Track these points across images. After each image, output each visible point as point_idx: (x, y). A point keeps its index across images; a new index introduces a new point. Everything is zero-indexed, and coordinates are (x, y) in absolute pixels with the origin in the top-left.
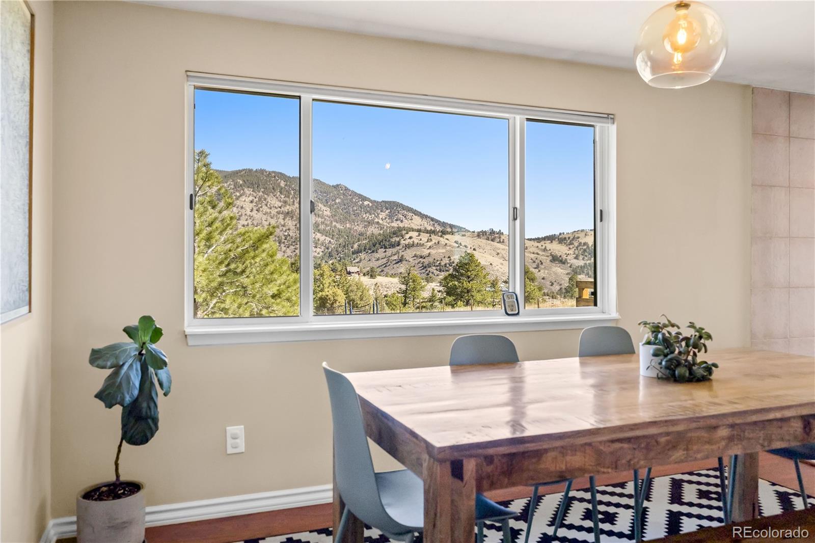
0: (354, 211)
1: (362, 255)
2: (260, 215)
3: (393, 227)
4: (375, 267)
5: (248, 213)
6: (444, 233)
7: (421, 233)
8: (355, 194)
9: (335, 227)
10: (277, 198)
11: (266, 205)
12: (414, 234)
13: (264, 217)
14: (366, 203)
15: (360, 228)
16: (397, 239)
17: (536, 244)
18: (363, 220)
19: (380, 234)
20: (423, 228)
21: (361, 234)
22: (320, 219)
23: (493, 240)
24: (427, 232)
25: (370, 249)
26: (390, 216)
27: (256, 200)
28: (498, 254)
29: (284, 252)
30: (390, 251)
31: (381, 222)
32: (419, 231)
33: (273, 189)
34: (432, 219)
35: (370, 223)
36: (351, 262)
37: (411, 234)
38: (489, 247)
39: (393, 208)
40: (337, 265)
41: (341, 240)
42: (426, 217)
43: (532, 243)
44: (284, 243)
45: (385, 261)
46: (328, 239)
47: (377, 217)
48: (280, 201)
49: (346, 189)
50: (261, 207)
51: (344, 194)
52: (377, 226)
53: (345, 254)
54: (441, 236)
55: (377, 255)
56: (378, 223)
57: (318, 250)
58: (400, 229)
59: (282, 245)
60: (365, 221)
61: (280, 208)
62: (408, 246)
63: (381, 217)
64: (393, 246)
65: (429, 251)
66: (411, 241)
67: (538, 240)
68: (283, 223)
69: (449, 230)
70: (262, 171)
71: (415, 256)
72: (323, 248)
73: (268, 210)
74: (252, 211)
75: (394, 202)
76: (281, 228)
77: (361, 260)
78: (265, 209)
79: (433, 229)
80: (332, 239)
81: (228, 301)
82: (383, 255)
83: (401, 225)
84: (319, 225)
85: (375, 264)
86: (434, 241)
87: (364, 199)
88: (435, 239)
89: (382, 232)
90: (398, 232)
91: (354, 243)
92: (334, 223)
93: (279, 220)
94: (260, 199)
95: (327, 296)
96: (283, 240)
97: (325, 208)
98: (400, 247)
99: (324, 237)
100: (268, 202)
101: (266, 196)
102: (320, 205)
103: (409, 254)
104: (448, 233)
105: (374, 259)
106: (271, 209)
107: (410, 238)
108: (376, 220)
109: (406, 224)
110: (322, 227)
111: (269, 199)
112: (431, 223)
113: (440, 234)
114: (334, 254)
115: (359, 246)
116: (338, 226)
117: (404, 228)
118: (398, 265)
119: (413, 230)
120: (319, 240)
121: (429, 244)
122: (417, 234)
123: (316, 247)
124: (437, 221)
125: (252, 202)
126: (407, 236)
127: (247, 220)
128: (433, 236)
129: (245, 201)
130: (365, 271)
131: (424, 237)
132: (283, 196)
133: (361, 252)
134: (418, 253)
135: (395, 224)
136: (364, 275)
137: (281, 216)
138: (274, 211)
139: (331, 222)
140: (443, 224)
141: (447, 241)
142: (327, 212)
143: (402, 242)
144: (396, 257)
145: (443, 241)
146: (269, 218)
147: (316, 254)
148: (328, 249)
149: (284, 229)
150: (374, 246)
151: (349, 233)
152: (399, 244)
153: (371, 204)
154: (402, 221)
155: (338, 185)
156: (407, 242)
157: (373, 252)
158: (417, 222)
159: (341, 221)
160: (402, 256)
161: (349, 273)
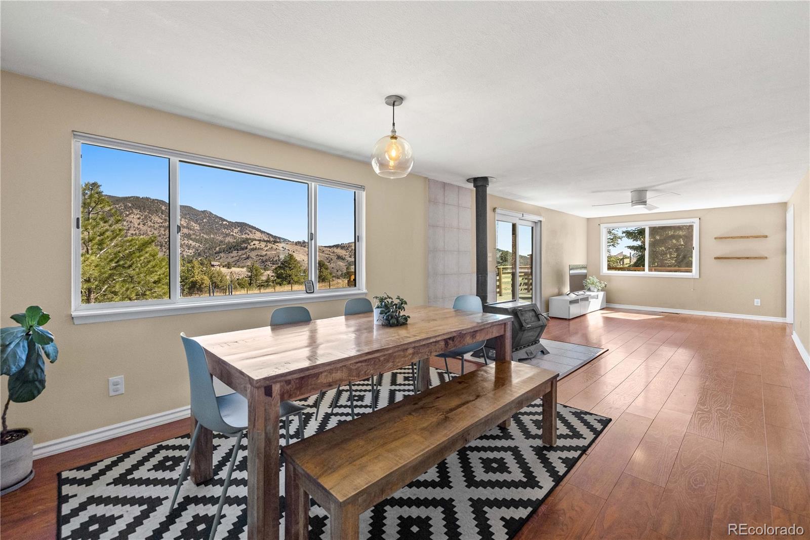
0: (216, 227)
1: (222, 255)
2: (145, 228)
3: (243, 238)
4: (231, 262)
5: (136, 225)
6: (275, 242)
7: (261, 242)
8: (217, 217)
9: (203, 236)
10: (159, 217)
11: (151, 221)
12: (257, 243)
13: (149, 229)
14: (224, 223)
15: (220, 238)
16: (246, 245)
17: (329, 249)
18: (222, 233)
19: (234, 242)
20: (262, 239)
21: (221, 242)
22: (192, 232)
23: (304, 247)
24: (264, 241)
25: (227, 251)
26: (241, 231)
27: (142, 218)
29: (165, 252)
30: (240, 253)
31: (234, 234)
32: (260, 240)
33: (156, 210)
34: (268, 234)
35: (228, 235)
36: (214, 259)
37: (254, 242)
38: (302, 251)
39: (243, 226)
40: (204, 261)
41: (207, 245)
42: (264, 232)
43: (326, 248)
44: (164, 246)
45: (237, 258)
46: (198, 244)
47: (232, 231)
48: (162, 219)
49: (211, 213)
50: (147, 222)
51: (209, 217)
52: (232, 237)
53: (210, 254)
54: (274, 244)
55: (232, 255)
56: (233, 235)
57: (191, 251)
58: (247, 239)
59: (163, 248)
60: (224, 234)
61: (162, 223)
62: (253, 250)
63: (235, 231)
64: (242, 249)
65: (266, 252)
66: (254, 246)
67: (330, 247)
68: (164, 233)
69: (278, 240)
70: (147, 199)
71: (257, 255)
72: (194, 250)
73: (152, 225)
74: (139, 224)
75: (244, 223)
76: (162, 237)
77: (221, 258)
78: (150, 223)
79: (268, 239)
80: (201, 244)
81: (117, 286)
82: (236, 254)
83: (248, 237)
84: (191, 235)
85: (230, 260)
86: (269, 247)
87: (224, 220)
88: (270, 245)
89: (235, 241)
90: (246, 241)
91: (216, 247)
92: (202, 235)
93: (161, 231)
94: (146, 217)
95: (197, 280)
96: (164, 245)
97: (195, 225)
98: (248, 250)
99: (194, 243)
100: (152, 219)
101: (150, 215)
102: (192, 223)
103: (253, 254)
104: (278, 242)
105: (230, 257)
106: (154, 223)
107: (254, 244)
108: (232, 233)
109: (251, 236)
110: (193, 237)
111: (153, 217)
112: (268, 236)
113: (273, 243)
114: (202, 254)
115: (220, 249)
116: (205, 236)
117: (250, 239)
118: (246, 261)
119: (256, 240)
120: (191, 245)
121: (266, 248)
122: (258, 242)
123: (189, 249)
124: (271, 235)
125: (139, 219)
126: (252, 244)
127: (135, 230)
128: (268, 244)
129: (133, 218)
130: (224, 264)
131: (263, 244)
132: (163, 216)
133: (221, 252)
134: (259, 254)
135: (244, 236)
136: (223, 267)
137: (162, 229)
138: (157, 226)
139: (200, 234)
140: (275, 237)
141: (277, 247)
142: (197, 227)
143: (249, 247)
144: (244, 256)
145: (274, 247)
146: (152, 229)
147: (189, 254)
148: (197, 250)
149: (165, 237)
150: (230, 249)
151: (212, 240)
152: (246, 248)
153: (228, 224)
154: (248, 235)
155: (205, 211)
156: (252, 247)
157: (229, 253)
158: (258, 235)
159: (207, 234)
160: (249, 255)
161: (213, 266)
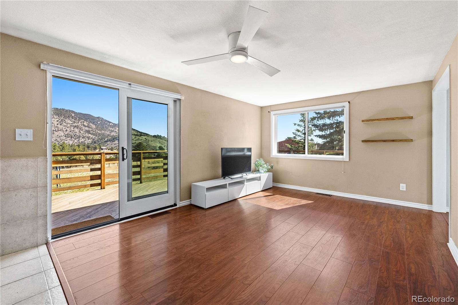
0: (106, 127)
1: (109, 143)
2: (62, 126)
4: (113, 147)
5: (56, 125)
6: (141, 135)
8: (106, 121)
9: (97, 132)
10: (70, 120)
11: (65, 123)
13: (64, 127)
14: (111, 124)
15: (108, 133)
18: (109, 130)
19: (116, 135)
21: (109, 135)
22: (90, 129)
23: (158, 138)
24: (134, 135)
25: (112, 140)
27: (59, 120)
28: (160, 143)
29: (73, 141)
33: (69, 116)
35: (112, 131)
36: (104, 145)
38: (157, 140)
40: (97, 146)
41: (100, 137)
42: (135, 130)
44: (73, 137)
46: (94, 137)
47: (115, 129)
48: (72, 122)
49: (102, 119)
50: (62, 123)
51: (101, 120)
52: (115, 132)
53: (101, 142)
54: (140, 137)
56: (115, 131)
57: (90, 140)
60: (110, 130)
61: (72, 124)
63: (117, 129)
65: (135, 142)
68: (73, 130)
69: (143, 134)
70: (63, 109)
72: (92, 140)
73: (66, 125)
74: (58, 124)
76: (72, 132)
77: (108, 144)
78: (64, 124)
79: (137, 134)
80: (96, 136)
84: (90, 131)
86: (137, 138)
87: (110, 123)
88: (137, 137)
91: (105, 138)
92: (97, 131)
93: (71, 129)
94: (62, 120)
97: (93, 125)
99: (92, 136)
100: (66, 121)
101: (65, 119)
102: (91, 124)
104: (142, 136)
105: (113, 144)
106: (67, 124)
108: (115, 130)
110: (92, 132)
111: (66, 120)
112: (137, 132)
113: (139, 136)
114: (97, 142)
115: (107, 139)
116: (99, 132)
120: (90, 137)
121: (135, 139)
123: (89, 139)
124: (139, 131)
125: (57, 121)
127: (55, 128)
128: (137, 136)
129: (54, 120)
130: (109, 148)
132: (73, 120)
133: (108, 141)
136: (109, 150)
137: (72, 127)
138: (69, 125)
139: (96, 130)
140: (141, 133)
141: (142, 138)
142: (94, 126)
145: (140, 138)
146: (66, 128)
147: (89, 142)
148: (94, 140)
149: (74, 132)
150: (114, 139)
151: (103, 134)
153: (113, 125)
155: (99, 117)
157: (113, 141)
159: (100, 130)
161: (102, 149)
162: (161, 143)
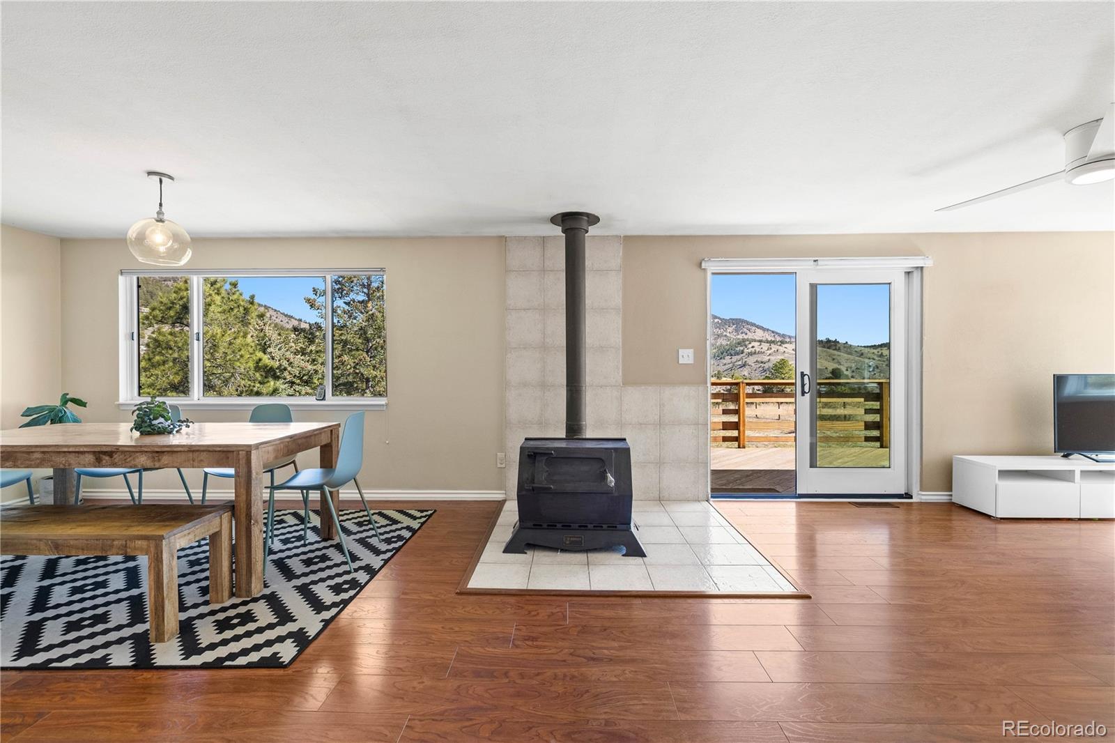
3: (739, 339)
6: (782, 342)
7: (763, 343)
12: (756, 344)
14: (716, 320)
16: (742, 348)
17: (872, 351)
19: (727, 345)
20: (764, 339)
23: (829, 348)
24: (767, 342)
25: (718, 356)
26: (736, 331)
28: (834, 359)
30: (735, 358)
31: (728, 335)
32: (760, 341)
34: (773, 332)
35: (720, 336)
37: (753, 344)
38: (825, 354)
39: (739, 323)
42: (768, 330)
43: (868, 349)
45: (731, 366)
47: (725, 331)
52: (725, 338)
54: (780, 345)
55: (724, 361)
56: (726, 335)
58: (744, 340)
60: (715, 335)
62: (750, 354)
63: (728, 331)
64: (737, 354)
65: (769, 357)
66: (753, 350)
67: (874, 347)
69: (788, 340)
71: (757, 361)
75: (740, 319)
79: (773, 339)
82: (730, 361)
83: (746, 337)
86: (773, 350)
88: (774, 347)
89: (729, 343)
90: (742, 343)
98: (744, 354)
103: (751, 360)
104: (786, 342)
107: (753, 347)
108: (725, 334)
109: (750, 336)
112: (773, 334)
113: (779, 344)
117: (748, 340)
118: (741, 369)
119: (755, 341)
121: (769, 352)
122: (759, 343)
124: (777, 333)
126: (750, 346)
128: (773, 345)
131: (765, 346)
134: (759, 359)
135: (740, 337)
140: (784, 336)
141: (785, 350)
143: (746, 350)
144: (740, 363)
145: (782, 349)
150: (722, 354)
152: (742, 352)
153: (721, 322)
154: (746, 334)
156: (749, 351)
157: (721, 359)
158: (759, 334)
160: (746, 362)
162: (836, 361)
